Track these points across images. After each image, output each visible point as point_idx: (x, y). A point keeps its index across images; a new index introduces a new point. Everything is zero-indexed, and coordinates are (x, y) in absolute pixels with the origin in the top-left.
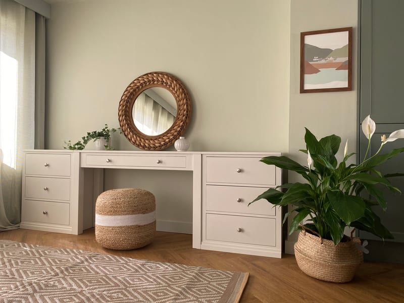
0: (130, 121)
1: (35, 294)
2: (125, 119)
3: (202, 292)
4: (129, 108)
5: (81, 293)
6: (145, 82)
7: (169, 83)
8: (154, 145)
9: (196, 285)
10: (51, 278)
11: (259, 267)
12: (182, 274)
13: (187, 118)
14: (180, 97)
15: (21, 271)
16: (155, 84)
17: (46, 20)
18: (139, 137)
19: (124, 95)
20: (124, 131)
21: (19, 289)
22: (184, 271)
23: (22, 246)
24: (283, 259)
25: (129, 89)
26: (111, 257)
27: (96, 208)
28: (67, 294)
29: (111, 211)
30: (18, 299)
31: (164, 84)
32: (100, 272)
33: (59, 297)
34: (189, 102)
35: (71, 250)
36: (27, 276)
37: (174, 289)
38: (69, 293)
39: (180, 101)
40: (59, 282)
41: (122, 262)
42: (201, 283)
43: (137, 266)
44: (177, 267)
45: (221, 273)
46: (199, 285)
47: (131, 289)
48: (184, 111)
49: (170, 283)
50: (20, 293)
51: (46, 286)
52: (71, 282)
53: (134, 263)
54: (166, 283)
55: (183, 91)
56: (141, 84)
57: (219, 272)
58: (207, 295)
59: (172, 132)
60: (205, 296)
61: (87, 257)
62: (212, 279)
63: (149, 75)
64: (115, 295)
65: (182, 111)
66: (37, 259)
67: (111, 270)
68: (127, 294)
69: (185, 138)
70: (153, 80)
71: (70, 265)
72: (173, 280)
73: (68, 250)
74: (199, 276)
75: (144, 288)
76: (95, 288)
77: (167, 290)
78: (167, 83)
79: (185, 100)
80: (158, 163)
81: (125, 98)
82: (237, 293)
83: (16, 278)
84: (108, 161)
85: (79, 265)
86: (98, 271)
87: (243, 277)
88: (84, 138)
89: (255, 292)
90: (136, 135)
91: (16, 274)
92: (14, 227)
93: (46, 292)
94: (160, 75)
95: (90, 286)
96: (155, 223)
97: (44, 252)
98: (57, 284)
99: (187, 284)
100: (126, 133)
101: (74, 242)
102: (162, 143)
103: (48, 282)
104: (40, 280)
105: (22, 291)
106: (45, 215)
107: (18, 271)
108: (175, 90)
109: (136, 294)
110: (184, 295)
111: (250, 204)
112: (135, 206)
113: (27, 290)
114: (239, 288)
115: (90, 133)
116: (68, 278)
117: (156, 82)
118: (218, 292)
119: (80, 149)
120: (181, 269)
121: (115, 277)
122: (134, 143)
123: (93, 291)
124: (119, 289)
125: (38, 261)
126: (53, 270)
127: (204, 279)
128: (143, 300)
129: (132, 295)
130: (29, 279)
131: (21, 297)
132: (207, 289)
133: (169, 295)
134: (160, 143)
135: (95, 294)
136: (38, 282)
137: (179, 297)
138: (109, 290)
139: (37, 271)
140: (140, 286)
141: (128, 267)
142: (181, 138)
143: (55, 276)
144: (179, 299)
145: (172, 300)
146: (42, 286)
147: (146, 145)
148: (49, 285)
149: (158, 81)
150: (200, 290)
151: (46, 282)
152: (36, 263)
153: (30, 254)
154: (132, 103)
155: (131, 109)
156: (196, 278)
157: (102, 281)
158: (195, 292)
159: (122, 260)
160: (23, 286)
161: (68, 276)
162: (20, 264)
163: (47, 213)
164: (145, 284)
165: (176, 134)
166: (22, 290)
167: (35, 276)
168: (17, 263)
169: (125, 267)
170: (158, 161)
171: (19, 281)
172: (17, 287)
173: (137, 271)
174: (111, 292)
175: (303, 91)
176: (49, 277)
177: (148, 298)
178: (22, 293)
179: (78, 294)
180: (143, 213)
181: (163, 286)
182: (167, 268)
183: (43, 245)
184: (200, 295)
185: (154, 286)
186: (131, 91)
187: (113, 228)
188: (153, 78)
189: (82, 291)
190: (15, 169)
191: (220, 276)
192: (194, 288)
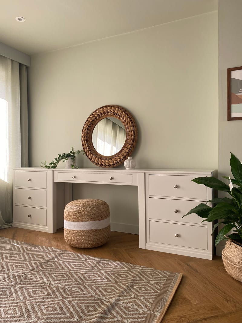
0: (90, 144)
1: (16, 286)
2: (86, 143)
3: (142, 291)
4: (89, 135)
5: (49, 286)
6: (101, 114)
7: (119, 114)
8: (108, 163)
9: (138, 283)
10: (29, 272)
11: (192, 268)
12: (127, 273)
13: (133, 141)
14: (128, 125)
15: (9, 265)
16: (109, 115)
17: (27, 68)
18: (97, 157)
19: (85, 124)
20: (85, 153)
21: (5, 281)
22: (129, 270)
23: (12, 243)
24: (214, 261)
25: (89, 119)
26: (74, 254)
27: (64, 215)
28: (39, 287)
29: (75, 218)
30: (4, 289)
31: (116, 115)
32: (65, 268)
33: (33, 289)
34: (135, 129)
35: (46, 247)
36: (13, 270)
37: (120, 287)
38: (41, 286)
39: (128, 128)
40: (35, 276)
41: (83, 259)
42: (142, 281)
43: (93, 263)
44: (125, 266)
45: (159, 272)
46: (141, 283)
47: (86, 285)
48: (132, 136)
49: (118, 280)
50: (6, 284)
51: (25, 278)
52: (43, 276)
53: (92, 260)
54: (115, 280)
55: (131, 120)
56: (98, 116)
57: (158, 272)
58: (146, 293)
59: (122, 153)
60: (144, 295)
61: (57, 254)
62: (151, 278)
63: (104, 108)
64: (74, 289)
65: (130, 136)
66: (21, 254)
67: (73, 266)
68: (83, 289)
69: (132, 158)
70: (107, 112)
71: (43, 260)
72: (120, 278)
73: (44, 247)
74: (142, 275)
75: (96, 285)
76: (60, 283)
77: (115, 287)
78: (118, 114)
79: (132, 127)
80: (111, 179)
81: (86, 127)
82: (171, 292)
83: (4, 271)
84: (73, 177)
85: (51, 261)
86: (64, 266)
87: (177, 278)
88: (56, 159)
89: (186, 293)
90: (95, 156)
91: (5, 267)
92: (8, 226)
93: (25, 284)
94: (112, 108)
95: (57, 281)
96: (109, 226)
97: (26, 248)
98: (33, 277)
99: (131, 282)
100: (87, 154)
101: (49, 239)
102: (115, 162)
103: (27, 275)
104: (21, 273)
105: (8, 283)
106: (30, 217)
107: (6, 264)
108: (124, 119)
109: (90, 290)
110: (127, 292)
111: (184, 216)
112: (93, 215)
113: (11, 282)
114: (172, 288)
115: (61, 155)
116: (41, 272)
117: (109, 114)
118: (155, 291)
119: (53, 167)
120: (128, 268)
121: (76, 273)
122: (94, 162)
123: (58, 285)
124: (78, 284)
125: (22, 256)
126: (31, 265)
127: (145, 278)
128: (95, 295)
129: (87, 290)
130: (14, 271)
131: (6, 288)
132: (147, 287)
133: (115, 292)
134: (113, 162)
135: (59, 287)
136: (20, 274)
137: (122, 294)
138: (70, 285)
139: (20, 265)
140: (94, 282)
141: (87, 264)
142: (129, 158)
143: (32, 270)
144: (123, 296)
145: (117, 296)
146: (22, 279)
147: (103, 163)
148: (27, 278)
149: (111, 112)
150: (140, 289)
151: (25, 275)
152: (20, 258)
153: (17, 250)
154: (92, 131)
155: (91, 135)
156: (138, 276)
157: (66, 277)
158: (136, 290)
159: (83, 257)
160: (9, 278)
161: (42, 270)
162: (9, 258)
163: (30, 216)
164: (98, 281)
165: (125, 154)
166: (8, 281)
167: (18, 270)
168: (7, 258)
169: (84, 264)
170: (110, 178)
171: (6, 274)
172: (4, 279)
173: (93, 268)
174: (71, 286)
175: (230, 119)
176: (28, 271)
177: (99, 293)
178: (7, 284)
179: (47, 287)
180: (100, 220)
181: (111, 283)
182: (117, 266)
183: (27, 242)
184: (140, 293)
185: (105, 283)
186: (91, 121)
187: (77, 231)
188: (107, 110)
189: (50, 284)
190: (8, 182)
191: (158, 275)
192: (136, 286)
